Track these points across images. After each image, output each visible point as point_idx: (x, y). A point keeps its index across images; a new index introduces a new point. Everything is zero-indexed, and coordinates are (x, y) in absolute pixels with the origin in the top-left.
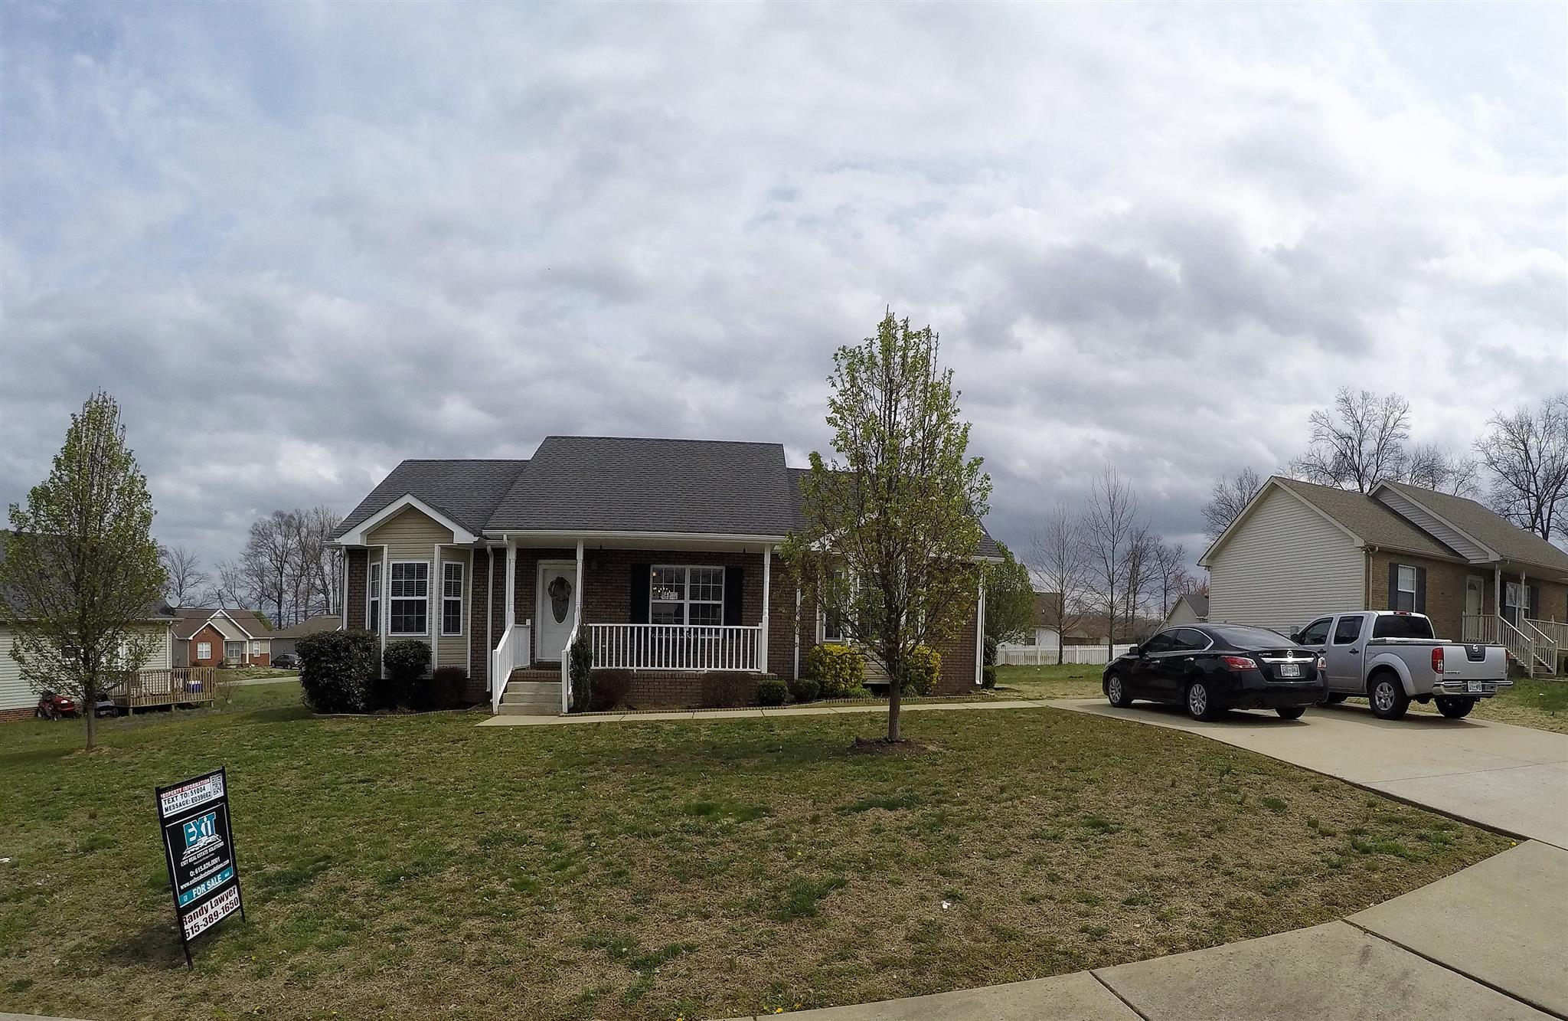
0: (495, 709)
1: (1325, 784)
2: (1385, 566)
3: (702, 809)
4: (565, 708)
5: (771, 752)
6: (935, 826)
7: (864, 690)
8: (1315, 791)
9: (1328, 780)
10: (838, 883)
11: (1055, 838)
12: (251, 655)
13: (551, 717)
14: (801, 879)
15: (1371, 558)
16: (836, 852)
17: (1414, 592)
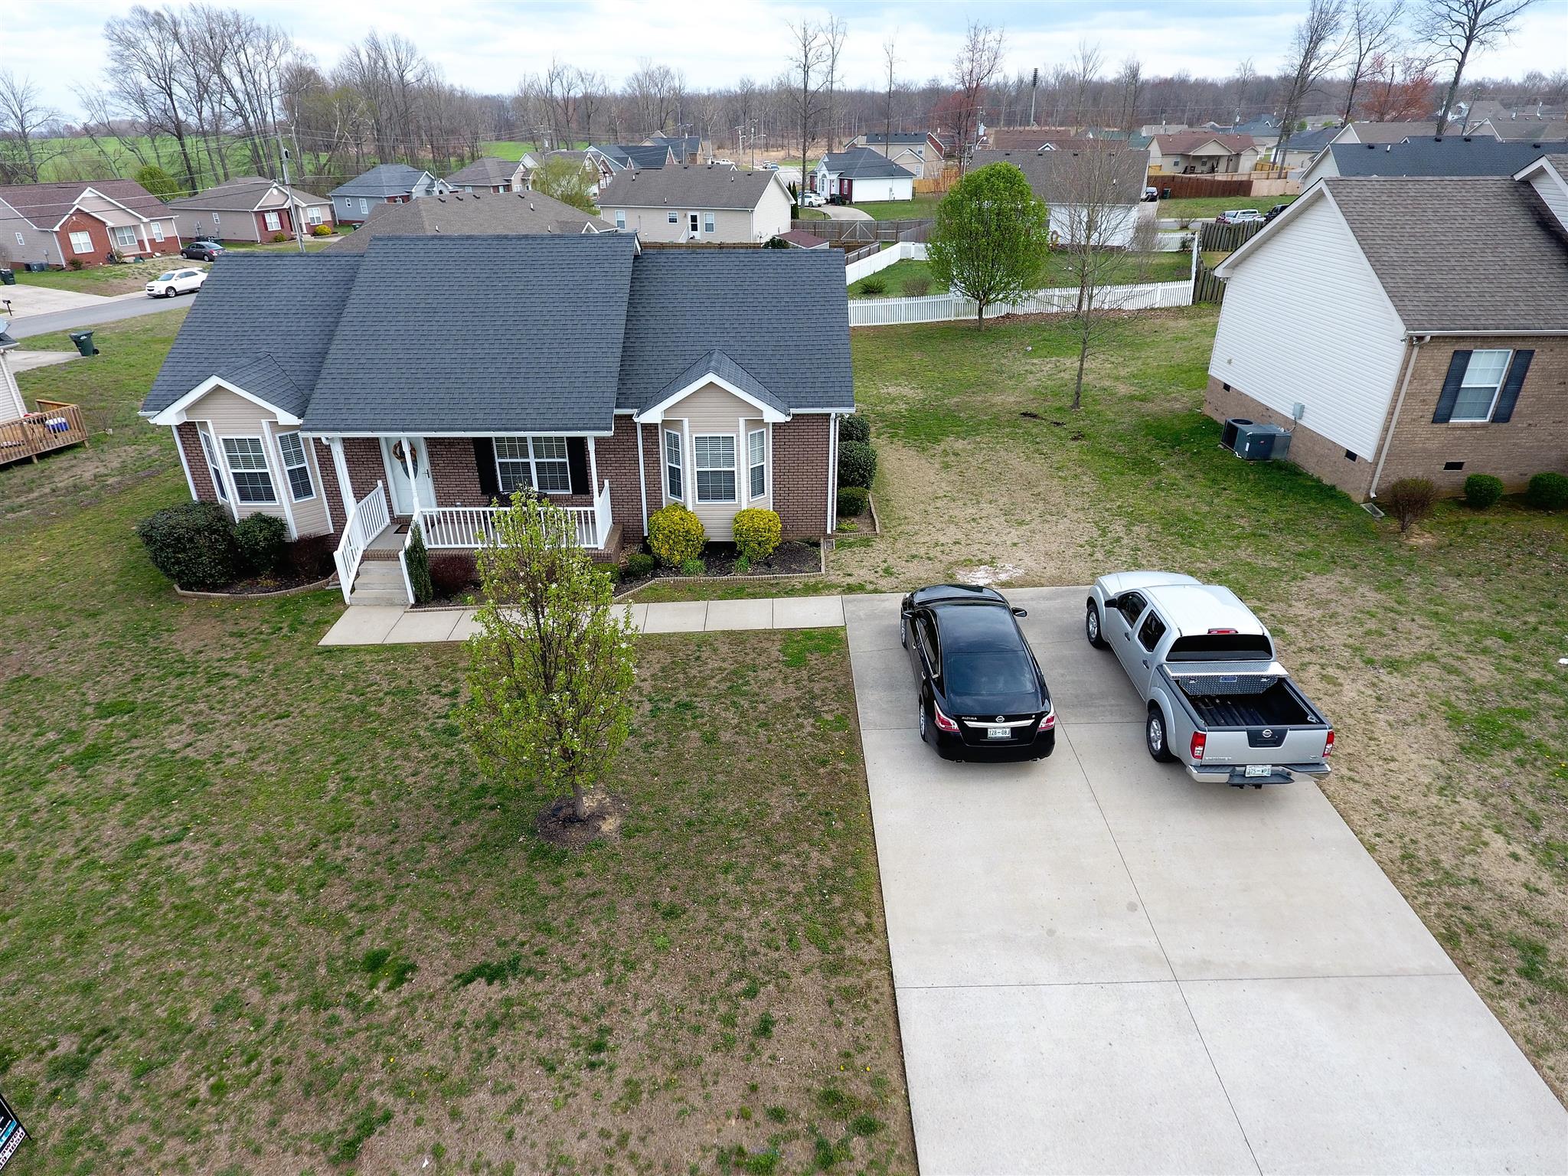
0: (347, 601)
1: (861, 983)
2: (1443, 357)
3: (375, 963)
4: (412, 601)
5: (493, 808)
6: (495, 1026)
7: (698, 563)
8: (830, 1003)
9: (874, 973)
10: (387, 1117)
11: (552, 1069)
12: (152, 241)
13: (398, 612)
14: (372, 1105)
15: (1416, 350)
16: (415, 1061)
17: (1499, 386)
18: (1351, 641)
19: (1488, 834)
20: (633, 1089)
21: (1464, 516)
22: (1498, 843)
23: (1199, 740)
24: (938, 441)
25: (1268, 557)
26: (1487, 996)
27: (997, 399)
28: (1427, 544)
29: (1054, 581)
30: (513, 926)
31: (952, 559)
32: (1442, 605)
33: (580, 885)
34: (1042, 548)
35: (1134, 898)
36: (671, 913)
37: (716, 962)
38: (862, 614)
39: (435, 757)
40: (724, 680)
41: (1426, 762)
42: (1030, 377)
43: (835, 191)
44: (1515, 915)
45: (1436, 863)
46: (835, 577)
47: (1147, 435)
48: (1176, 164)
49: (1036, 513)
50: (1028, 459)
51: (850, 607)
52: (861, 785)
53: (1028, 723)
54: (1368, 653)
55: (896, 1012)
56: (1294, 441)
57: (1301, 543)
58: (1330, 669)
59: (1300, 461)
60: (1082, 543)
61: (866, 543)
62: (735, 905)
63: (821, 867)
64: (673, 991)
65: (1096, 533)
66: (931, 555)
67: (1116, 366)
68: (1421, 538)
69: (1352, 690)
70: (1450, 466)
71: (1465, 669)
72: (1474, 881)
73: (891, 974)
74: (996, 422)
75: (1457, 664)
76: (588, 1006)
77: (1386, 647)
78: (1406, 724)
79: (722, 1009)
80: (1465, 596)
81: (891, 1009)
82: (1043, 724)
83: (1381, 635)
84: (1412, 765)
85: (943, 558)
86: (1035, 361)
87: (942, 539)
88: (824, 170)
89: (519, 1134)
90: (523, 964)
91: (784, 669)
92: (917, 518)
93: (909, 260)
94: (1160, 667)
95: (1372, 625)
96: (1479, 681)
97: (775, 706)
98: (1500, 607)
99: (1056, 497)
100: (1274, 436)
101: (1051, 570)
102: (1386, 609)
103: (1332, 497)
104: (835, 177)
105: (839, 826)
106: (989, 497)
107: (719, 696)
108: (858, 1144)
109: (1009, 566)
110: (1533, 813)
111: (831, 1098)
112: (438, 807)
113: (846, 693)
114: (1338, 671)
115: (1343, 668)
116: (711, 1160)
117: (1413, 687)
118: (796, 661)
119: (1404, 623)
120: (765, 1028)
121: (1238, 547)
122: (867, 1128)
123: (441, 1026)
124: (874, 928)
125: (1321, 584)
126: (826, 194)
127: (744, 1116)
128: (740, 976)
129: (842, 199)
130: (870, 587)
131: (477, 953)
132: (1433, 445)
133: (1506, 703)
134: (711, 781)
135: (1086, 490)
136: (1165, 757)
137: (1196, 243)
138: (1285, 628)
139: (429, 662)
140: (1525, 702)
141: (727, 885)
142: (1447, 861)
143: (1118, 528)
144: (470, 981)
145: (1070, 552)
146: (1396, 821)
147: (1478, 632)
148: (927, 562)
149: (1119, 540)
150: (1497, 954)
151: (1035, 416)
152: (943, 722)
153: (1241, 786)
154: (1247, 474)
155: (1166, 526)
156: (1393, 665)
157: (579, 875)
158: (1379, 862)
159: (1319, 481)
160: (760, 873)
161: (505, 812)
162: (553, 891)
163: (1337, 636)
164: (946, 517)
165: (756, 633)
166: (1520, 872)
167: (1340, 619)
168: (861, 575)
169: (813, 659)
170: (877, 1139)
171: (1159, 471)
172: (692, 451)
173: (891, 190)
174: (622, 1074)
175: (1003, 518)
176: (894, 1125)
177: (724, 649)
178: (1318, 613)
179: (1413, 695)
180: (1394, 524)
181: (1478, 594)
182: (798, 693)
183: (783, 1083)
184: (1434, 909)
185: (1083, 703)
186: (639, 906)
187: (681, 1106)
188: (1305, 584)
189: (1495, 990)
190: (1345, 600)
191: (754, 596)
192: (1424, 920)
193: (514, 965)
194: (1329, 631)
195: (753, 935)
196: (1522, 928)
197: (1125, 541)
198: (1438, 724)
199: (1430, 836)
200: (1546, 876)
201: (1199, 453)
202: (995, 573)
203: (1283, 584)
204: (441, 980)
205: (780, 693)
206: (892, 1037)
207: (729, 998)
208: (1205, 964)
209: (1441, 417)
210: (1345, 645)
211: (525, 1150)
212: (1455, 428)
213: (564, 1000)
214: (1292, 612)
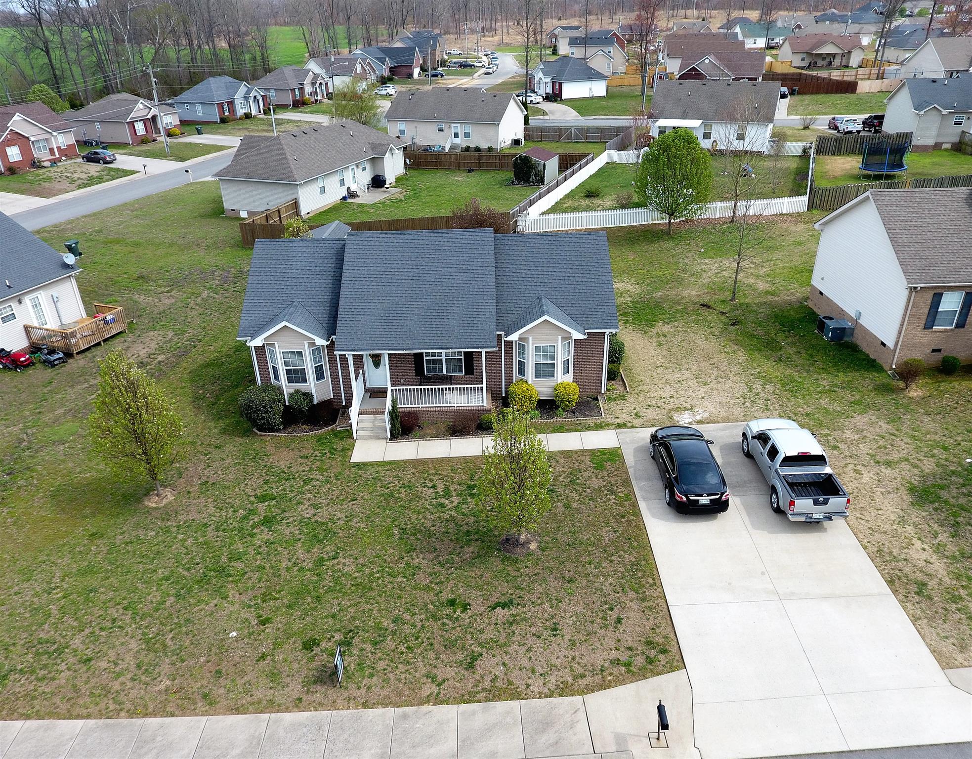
0: (355, 438)
1: (654, 605)
2: (929, 296)
3: (452, 603)
4: (389, 436)
5: (477, 540)
6: (511, 624)
7: (537, 412)
8: (643, 612)
9: (659, 601)
10: (481, 655)
11: (539, 637)
12: (59, 148)
13: (383, 442)
14: (473, 651)
15: (914, 293)
16: (483, 637)
17: (958, 310)
18: (871, 451)
19: (915, 541)
20: (573, 643)
21: (940, 377)
22: (918, 544)
23: (792, 503)
24: (653, 326)
25: (836, 404)
26: (901, 602)
27: (686, 293)
28: (918, 396)
29: (726, 420)
30: (505, 587)
31: (670, 407)
32: (918, 431)
33: (528, 571)
34: (718, 400)
35: (764, 570)
36: (571, 581)
37: (594, 599)
38: (628, 440)
39: (439, 518)
40: (566, 477)
41: (895, 510)
42: (704, 275)
43: (549, 90)
44: (918, 572)
45: (891, 552)
46: (610, 419)
47: (775, 322)
48: (803, 59)
49: (713, 377)
50: (707, 339)
51: (620, 437)
52: (642, 527)
53: (717, 497)
54: (878, 458)
55: (670, 614)
56: (856, 331)
57: (853, 396)
58: (858, 466)
59: (859, 343)
60: (739, 396)
61: (623, 398)
62: (597, 576)
63: (630, 561)
64: (579, 609)
65: (746, 390)
66: (659, 405)
67: (757, 266)
68: (915, 392)
69: (868, 477)
70: (934, 351)
71: (921, 465)
72: (905, 560)
73: (666, 601)
74: (685, 311)
75: (918, 463)
76: (546, 616)
77: (887, 454)
78: (889, 493)
79: (601, 615)
80: (931, 426)
81: (668, 613)
82: (724, 497)
83: (886, 448)
84: (888, 512)
85: (665, 406)
86: (706, 261)
87: (664, 395)
88: (541, 75)
89: (534, 658)
90: (514, 602)
91: (595, 471)
92: (648, 380)
93: (613, 163)
94: (776, 471)
95: (882, 443)
96: (927, 471)
97: (595, 490)
98: (946, 432)
99: (724, 366)
100: (845, 328)
101: (723, 414)
102: (890, 434)
103: (873, 366)
104: (548, 80)
105: (635, 544)
106: (686, 366)
107: (566, 486)
108: (661, 657)
109: (701, 411)
110: (936, 531)
111: (648, 643)
112: (451, 540)
113: (627, 483)
114: (862, 467)
115: (865, 466)
116: (608, 662)
117: (896, 475)
118: (600, 467)
119: (897, 442)
120: (619, 621)
121: (820, 398)
122: (664, 652)
123: (489, 624)
124: (657, 583)
125: (860, 420)
126: (542, 92)
127: (617, 649)
128: (606, 603)
129: (554, 97)
130: (629, 425)
131: (494, 598)
132: (925, 340)
133: (936, 482)
134: (573, 526)
135: (740, 361)
136: (778, 511)
137: (813, 150)
138: (840, 445)
139: (413, 470)
140: (945, 481)
141: (591, 569)
142: (895, 552)
143: (758, 386)
144: (494, 608)
145: (732, 402)
146: (877, 536)
147: (932, 445)
148: (657, 409)
149: (758, 394)
150: (908, 586)
151: (709, 307)
152: (679, 497)
153: (811, 522)
154: (830, 351)
155: (784, 385)
156: (888, 464)
157: (527, 567)
158: (868, 553)
159: (868, 356)
160: (604, 564)
161: (483, 541)
162: (517, 574)
163: (864, 448)
164: (664, 380)
165: (576, 452)
166: (924, 556)
167: (867, 440)
168: (624, 418)
169: (608, 465)
170: (668, 655)
171: (781, 348)
172: (532, 353)
173: (591, 89)
174: (567, 638)
175: (695, 381)
176: (674, 650)
177: (562, 461)
178: (857, 437)
179: (895, 479)
180: (902, 384)
181: (937, 425)
182: (604, 483)
183: (630, 639)
184: (887, 571)
185: (740, 487)
186: (556, 578)
187: (593, 647)
188: (853, 421)
189: (905, 600)
190: (871, 429)
191: (569, 431)
192: (883, 576)
193: (511, 602)
194: (861, 446)
195: (607, 588)
196: (920, 576)
197: (761, 395)
198: (904, 492)
199: (891, 542)
200: (935, 557)
201: (804, 335)
202: (694, 415)
203: (841, 420)
204: (483, 609)
205: (596, 483)
206: (669, 622)
207: (603, 611)
208: (793, 593)
209: (929, 325)
210: (867, 454)
211: (537, 663)
212: (936, 332)
213: (536, 614)
214: (844, 436)
